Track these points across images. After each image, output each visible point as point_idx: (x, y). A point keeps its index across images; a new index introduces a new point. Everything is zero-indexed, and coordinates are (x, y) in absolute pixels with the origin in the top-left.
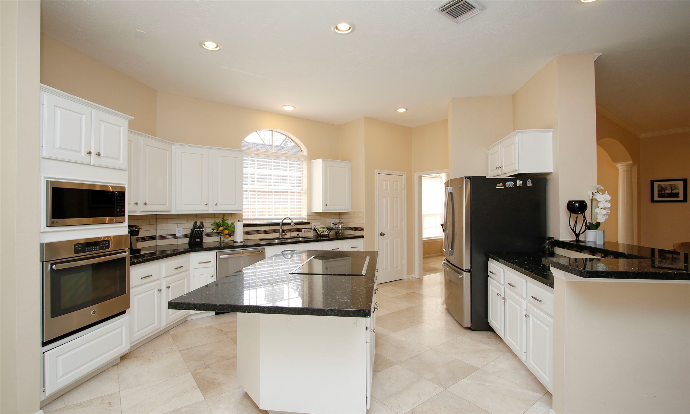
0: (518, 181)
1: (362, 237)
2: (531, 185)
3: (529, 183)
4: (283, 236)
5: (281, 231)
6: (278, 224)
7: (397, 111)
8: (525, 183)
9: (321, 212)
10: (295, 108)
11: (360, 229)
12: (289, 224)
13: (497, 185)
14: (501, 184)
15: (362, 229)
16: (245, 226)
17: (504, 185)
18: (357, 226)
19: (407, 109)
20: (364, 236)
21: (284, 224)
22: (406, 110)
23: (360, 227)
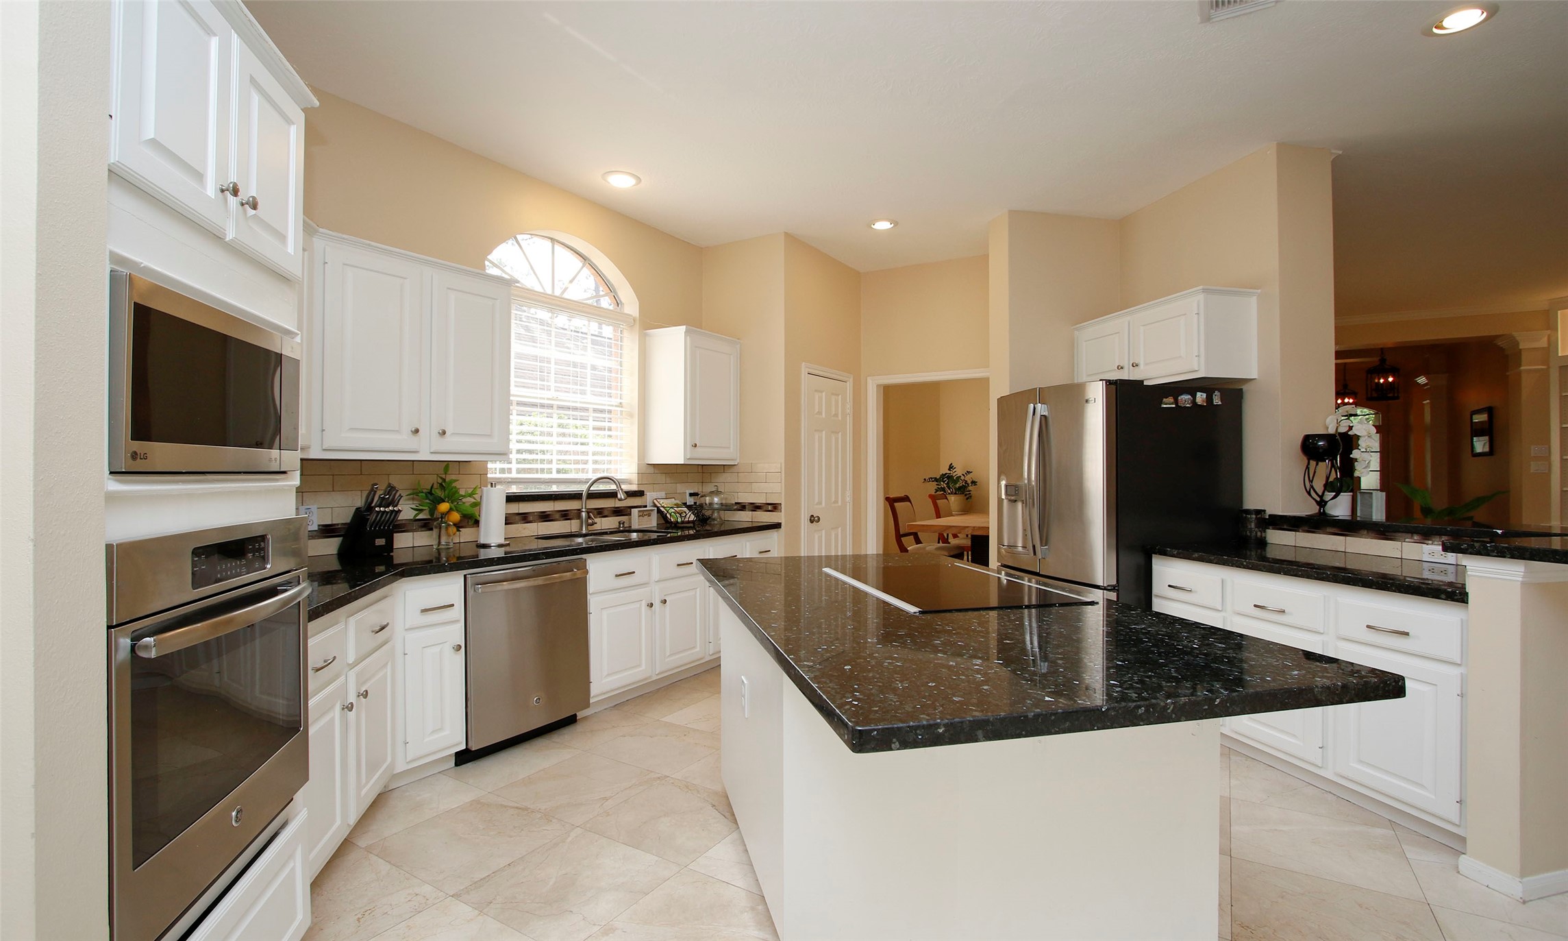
0: (1199, 394)
1: (777, 526)
2: (1220, 403)
3: (1217, 400)
4: (590, 528)
5: (584, 514)
6: (576, 496)
7: (872, 226)
8: (1209, 399)
9: (683, 463)
10: (639, 180)
11: (770, 508)
12: (612, 495)
13: (1164, 400)
14: (1171, 399)
15: (775, 507)
16: (511, 499)
17: (1176, 402)
18: (760, 500)
19: (895, 223)
20: (781, 523)
21: (592, 496)
22: (893, 225)
23: (768, 502)
